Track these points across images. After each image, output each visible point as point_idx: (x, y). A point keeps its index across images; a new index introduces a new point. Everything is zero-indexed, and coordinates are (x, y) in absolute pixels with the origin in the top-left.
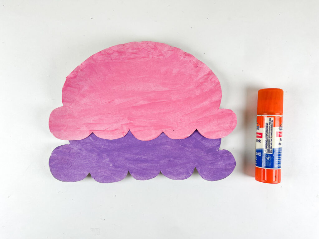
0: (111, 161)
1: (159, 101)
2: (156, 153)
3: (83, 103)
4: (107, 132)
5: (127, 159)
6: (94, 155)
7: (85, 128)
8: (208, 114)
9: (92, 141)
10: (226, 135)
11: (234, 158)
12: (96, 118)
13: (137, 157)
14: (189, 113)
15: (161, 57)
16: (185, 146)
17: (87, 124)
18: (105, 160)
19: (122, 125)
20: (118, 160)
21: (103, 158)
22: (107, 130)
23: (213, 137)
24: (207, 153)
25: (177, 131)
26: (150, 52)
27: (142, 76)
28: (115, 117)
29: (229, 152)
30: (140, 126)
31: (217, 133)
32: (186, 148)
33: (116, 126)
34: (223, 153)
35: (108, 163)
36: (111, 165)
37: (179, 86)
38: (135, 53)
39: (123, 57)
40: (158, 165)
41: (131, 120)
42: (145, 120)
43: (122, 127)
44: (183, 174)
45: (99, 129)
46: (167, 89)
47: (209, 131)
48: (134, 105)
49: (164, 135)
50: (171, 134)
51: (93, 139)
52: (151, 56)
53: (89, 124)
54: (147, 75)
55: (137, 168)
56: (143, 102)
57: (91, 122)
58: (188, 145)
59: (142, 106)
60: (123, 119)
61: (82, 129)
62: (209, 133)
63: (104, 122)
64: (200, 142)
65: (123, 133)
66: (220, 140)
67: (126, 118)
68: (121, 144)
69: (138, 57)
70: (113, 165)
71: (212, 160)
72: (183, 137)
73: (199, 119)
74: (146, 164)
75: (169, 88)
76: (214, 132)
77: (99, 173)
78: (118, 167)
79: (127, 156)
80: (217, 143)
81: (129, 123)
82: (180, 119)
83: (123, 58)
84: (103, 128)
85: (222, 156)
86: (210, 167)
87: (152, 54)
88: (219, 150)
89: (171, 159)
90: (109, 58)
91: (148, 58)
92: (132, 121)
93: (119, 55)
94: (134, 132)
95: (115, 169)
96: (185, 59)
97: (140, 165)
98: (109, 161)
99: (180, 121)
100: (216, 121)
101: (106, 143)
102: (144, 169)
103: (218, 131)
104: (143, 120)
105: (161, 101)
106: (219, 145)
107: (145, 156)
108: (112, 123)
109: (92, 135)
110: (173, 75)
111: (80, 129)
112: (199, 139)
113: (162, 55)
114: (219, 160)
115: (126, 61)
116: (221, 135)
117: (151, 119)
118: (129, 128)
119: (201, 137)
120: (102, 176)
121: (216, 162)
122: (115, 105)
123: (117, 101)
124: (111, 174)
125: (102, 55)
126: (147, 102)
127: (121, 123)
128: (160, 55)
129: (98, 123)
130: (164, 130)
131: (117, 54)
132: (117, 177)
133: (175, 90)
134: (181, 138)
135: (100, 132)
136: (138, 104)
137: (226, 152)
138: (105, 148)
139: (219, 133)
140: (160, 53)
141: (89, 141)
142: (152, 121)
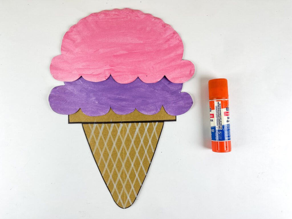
0: (97, 99)
1: (135, 51)
2: (133, 94)
3: (76, 52)
4: (92, 76)
5: (109, 98)
6: (83, 95)
7: (76, 72)
8: (173, 64)
9: (81, 83)
10: (187, 80)
11: (191, 98)
12: (84, 64)
13: (118, 96)
14: (159, 62)
15: (136, 18)
16: (155, 89)
17: (78, 69)
18: (92, 99)
19: (105, 70)
20: (102, 99)
21: (90, 97)
22: (93, 74)
23: (177, 82)
24: (172, 95)
25: (149, 76)
26: (128, 14)
27: (121, 31)
28: (99, 64)
29: (188, 94)
30: (119, 72)
31: (180, 79)
32: (156, 91)
33: (99, 71)
34: (184, 95)
35: (94, 101)
36: (97, 103)
37: (151, 40)
38: (117, 15)
39: (108, 17)
40: (134, 103)
41: (112, 66)
42: (124, 67)
43: (105, 72)
44: (153, 110)
45: (86, 73)
46: (142, 42)
47: (174, 77)
48: (115, 54)
49: (139, 80)
50: (145, 78)
51: (82, 82)
52: (129, 17)
53: (79, 69)
54: (126, 30)
55: (117, 106)
56: (122, 52)
57: (81, 67)
58: (157, 88)
59: (121, 55)
60: (106, 65)
61: (73, 72)
62: (174, 78)
63: (91, 68)
64: (167, 87)
65: (106, 76)
66: (182, 84)
67: (108, 65)
68: (104, 86)
69: (119, 18)
70: (98, 103)
71: (175, 100)
72: (154, 81)
73: (167, 67)
74: (124, 103)
75: (143, 41)
76: (178, 78)
77: (87, 108)
78: (103, 104)
79: (109, 95)
80: (179, 87)
81: (110, 69)
82: (152, 67)
83: (108, 19)
84: (90, 72)
85: (183, 97)
86: (173, 105)
87: (130, 16)
88: (181, 92)
89: (144, 99)
90: (98, 19)
91: (127, 18)
92: (113, 68)
93: (105, 16)
94: (115, 76)
95: (100, 106)
96: (156, 21)
97: (119, 103)
98: (95, 100)
99: (152, 69)
100: (180, 70)
101: (92, 85)
102: (123, 106)
103: (181, 77)
104: (122, 67)
105: (137, 51)
106: (181, 89)
107: (123, 96)
108: (97, 69)
109: (81, 79)
110: (147, 31)
111: (72, 73)
112: (166, 83)
113: (138, 17)
114: (180, 100)
115: (110, 20)
116: (183, 80)
117: (129, 66)
118: (110, 73)
119: (168, 82)
120: (90, 111)
121: (178, 102)
122: (100, 54)
123: (101, 51)
124: (97, 109)
125: (92, 15)
126: (125, 52)
127: (104, 69)
128: (136, 17)
129: (85, 68)
130: (140, 76)
131: (103, 15)
132: (102, 112)
133: (148, 43)
134: (152, 82)
135: (87, 75)
136: (118, 53)
137: (186, 94)
138: (92, 89)
139: (182, 79)
140: (136, 15)
141: (79, 83)
142: (130, 67)
